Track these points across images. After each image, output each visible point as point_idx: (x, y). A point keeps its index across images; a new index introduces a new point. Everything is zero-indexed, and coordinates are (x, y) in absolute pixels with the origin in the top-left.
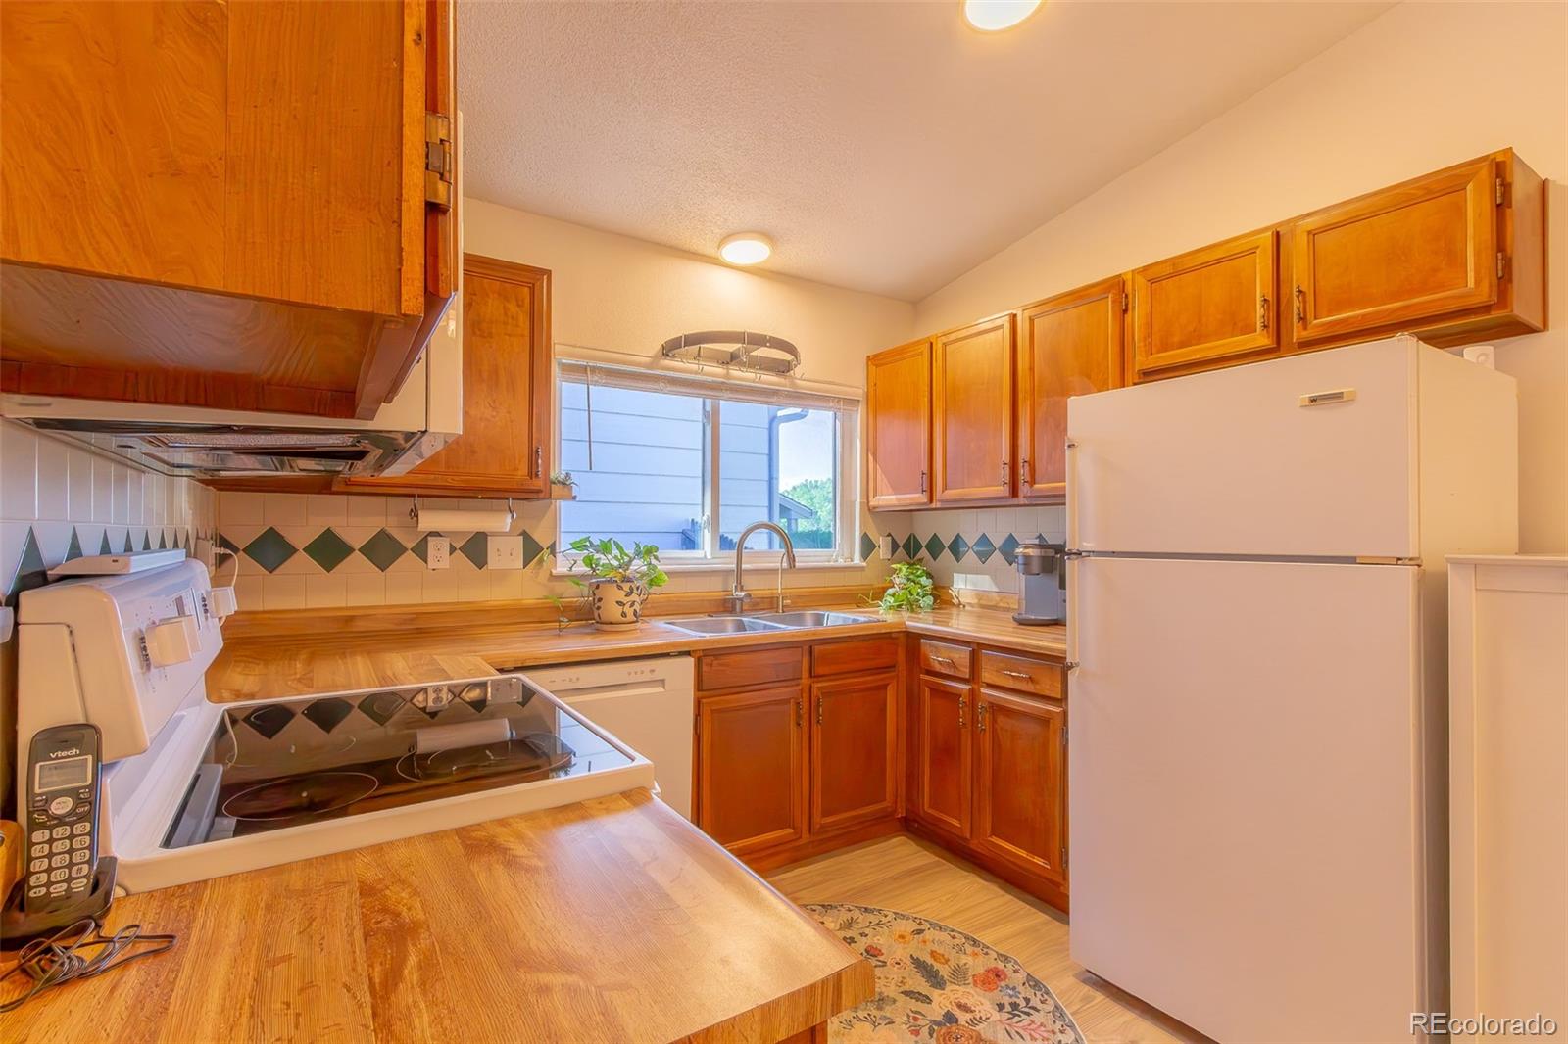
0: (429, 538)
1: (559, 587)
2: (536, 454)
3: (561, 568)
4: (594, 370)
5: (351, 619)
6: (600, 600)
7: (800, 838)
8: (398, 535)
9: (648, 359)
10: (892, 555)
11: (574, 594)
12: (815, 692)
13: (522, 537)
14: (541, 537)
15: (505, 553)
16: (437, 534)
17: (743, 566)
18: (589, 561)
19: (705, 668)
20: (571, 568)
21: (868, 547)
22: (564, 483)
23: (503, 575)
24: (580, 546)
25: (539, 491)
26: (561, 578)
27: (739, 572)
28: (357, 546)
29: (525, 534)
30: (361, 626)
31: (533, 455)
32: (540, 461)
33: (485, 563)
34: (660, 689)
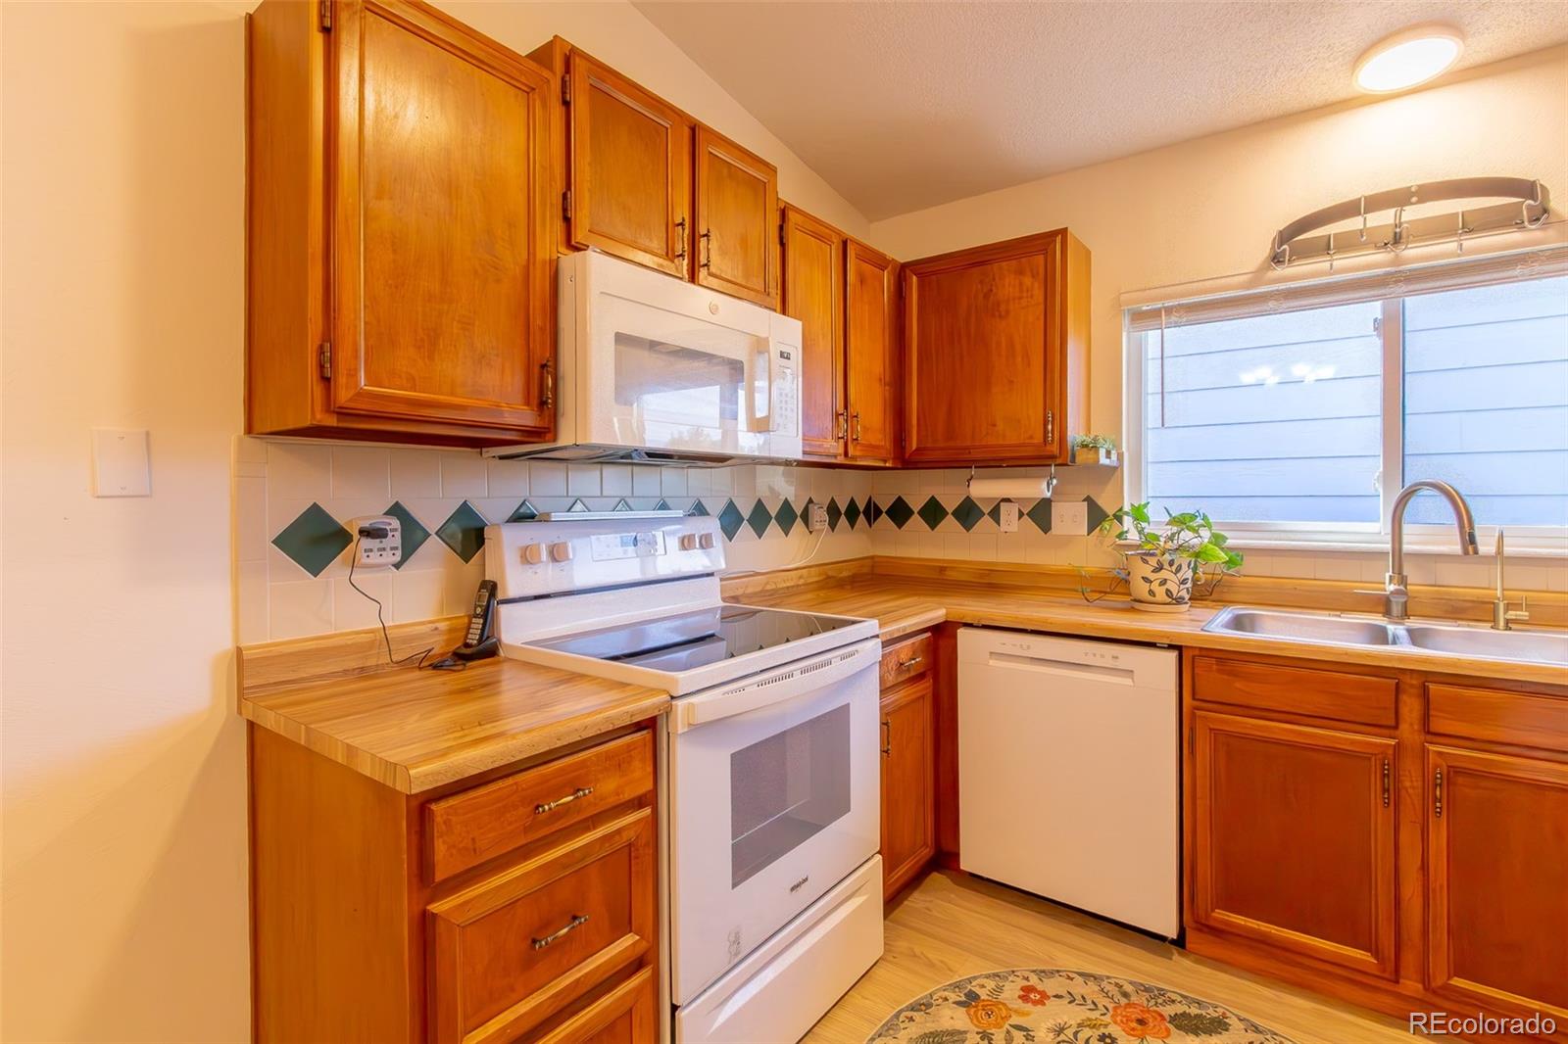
0: (1002, 504)
2: (1047, 418)
4: (1169, 310)
5: (942, 569)
8: (977, 499)
13: (1086, 503)
15: (1069, 517)
16: (1008, 500)
17: (1406, 548)
23: (1067, 540)
27: (1398, 554)
28: (950, 508)
29: (1089, 500)
30: (952, 575)
31: (1045, 422)
32: (1049, 428)
33: (1050, 529)
34: (1128, 681)
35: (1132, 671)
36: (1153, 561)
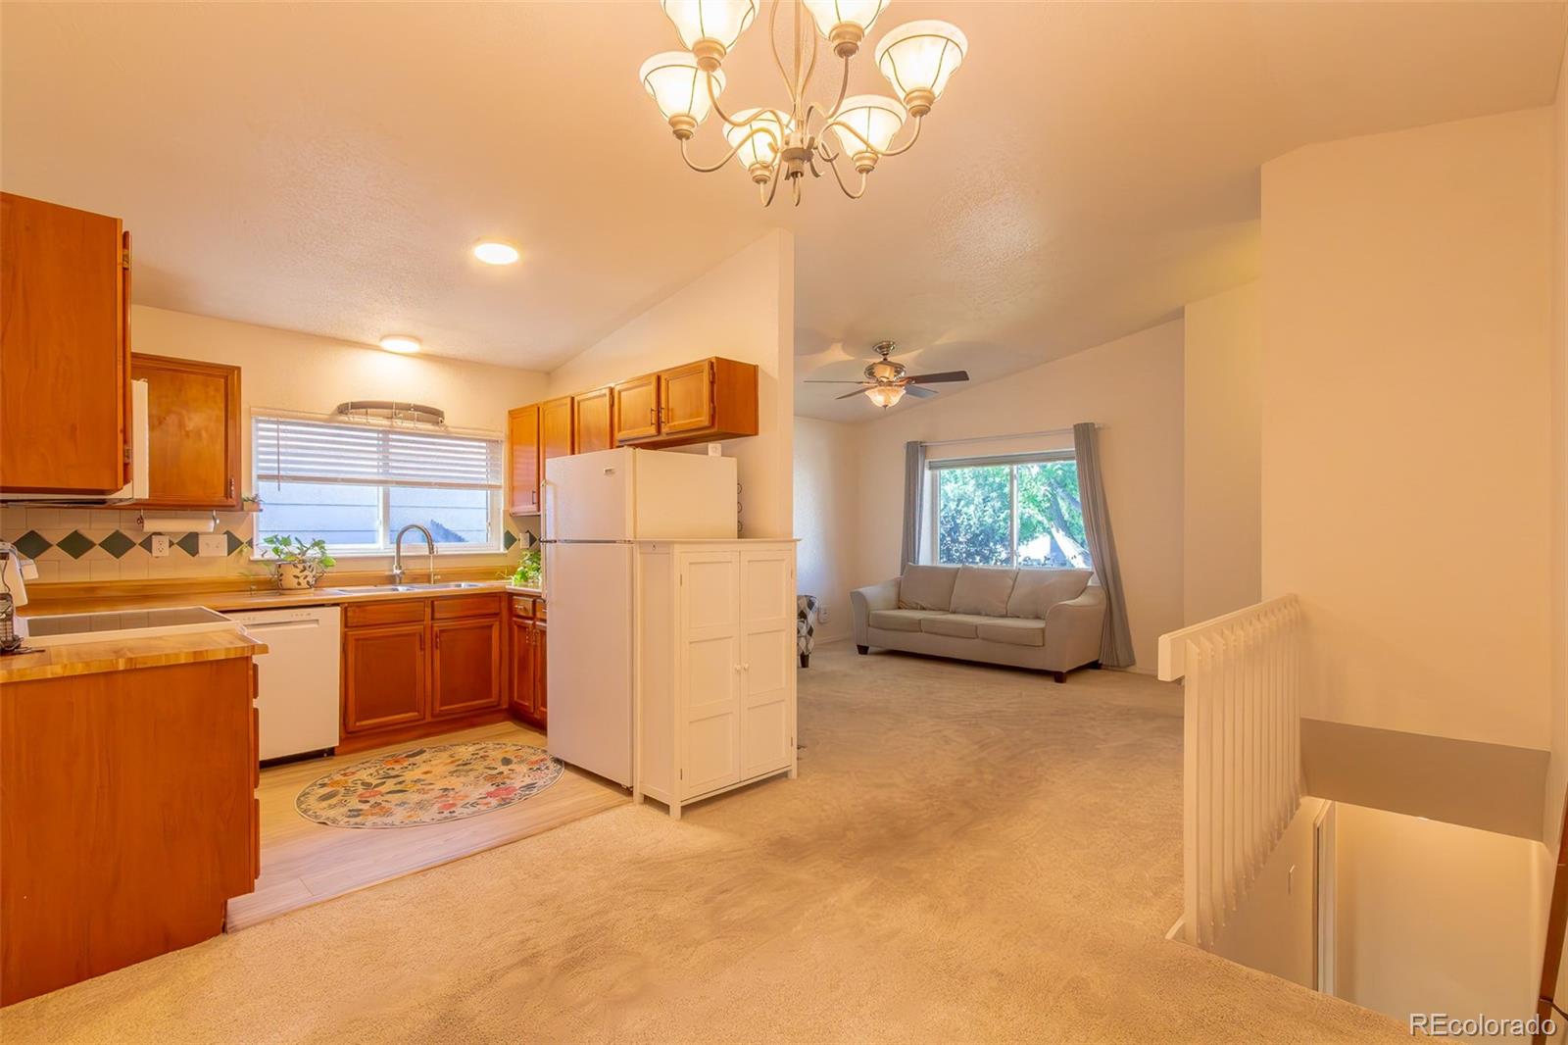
0: (153, 536)
1: (255, 567)
2: (231, 482)
3: (257, 556)
6: (282, 575)
7: (424, 718)
8: (128, 534)
9: (326, 417)
10: (531, 545)
11: (267, 573)
12: (435, 629)
13: (226, 536)
14: (240, 535)
15: (213, 545)
16: (160, 534)
17: (401, 554)
18: (276, 550)
19: (349, 614)
20: (262, 555)
21: (510, 540)
22: (253, 501)
23: (211, 561)
24: (270, 541)
25: (233, 506)
26: (256, 562)
27: (398, 557)
28: (98, 540)
29: (228, 533)
31: (228, 484)
32: (233, 488)
33: (197, 552)
34: (315, 625)
35: (317, 620)
36: (301, 566)
